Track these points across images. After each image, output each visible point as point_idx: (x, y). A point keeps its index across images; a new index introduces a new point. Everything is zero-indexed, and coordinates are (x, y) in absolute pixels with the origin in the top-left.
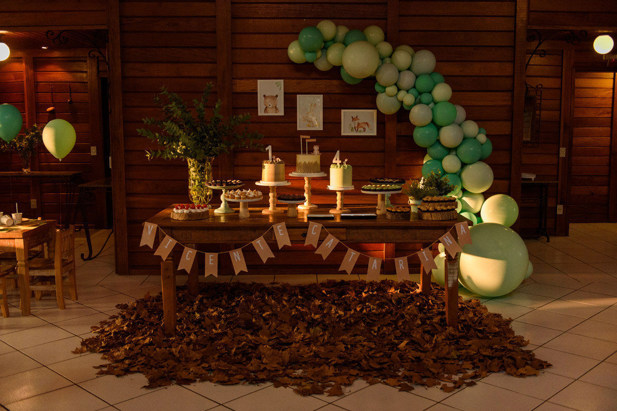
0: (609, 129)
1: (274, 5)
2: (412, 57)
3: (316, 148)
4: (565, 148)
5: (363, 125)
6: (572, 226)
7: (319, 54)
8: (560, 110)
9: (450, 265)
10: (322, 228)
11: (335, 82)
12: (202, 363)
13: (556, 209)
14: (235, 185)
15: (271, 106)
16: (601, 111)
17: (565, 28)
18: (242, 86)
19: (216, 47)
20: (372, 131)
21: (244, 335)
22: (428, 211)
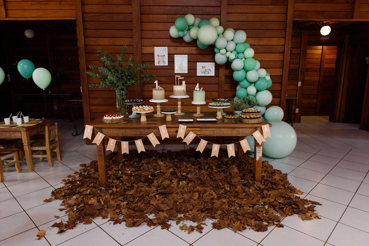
0: (319, 73)
1: (162, 7)
2: (234, 34)
3: (184, 82)
4: (301, 82)
5: (208, 71)
6: (302, 117)
7: (186, 32)
8: (299, 64)
9: (258, 148)
10: (187, 128)
11: (194, 48)
12: (116, 209)
13: (295, 110)
14: (140, 102)
15: (161, 61)
16: (315, 65)
17: (313, 20)
18: (146, 50)
19: (132, 30)
20: (212, 74)
21: (143, 187)
22: (246, 118)
